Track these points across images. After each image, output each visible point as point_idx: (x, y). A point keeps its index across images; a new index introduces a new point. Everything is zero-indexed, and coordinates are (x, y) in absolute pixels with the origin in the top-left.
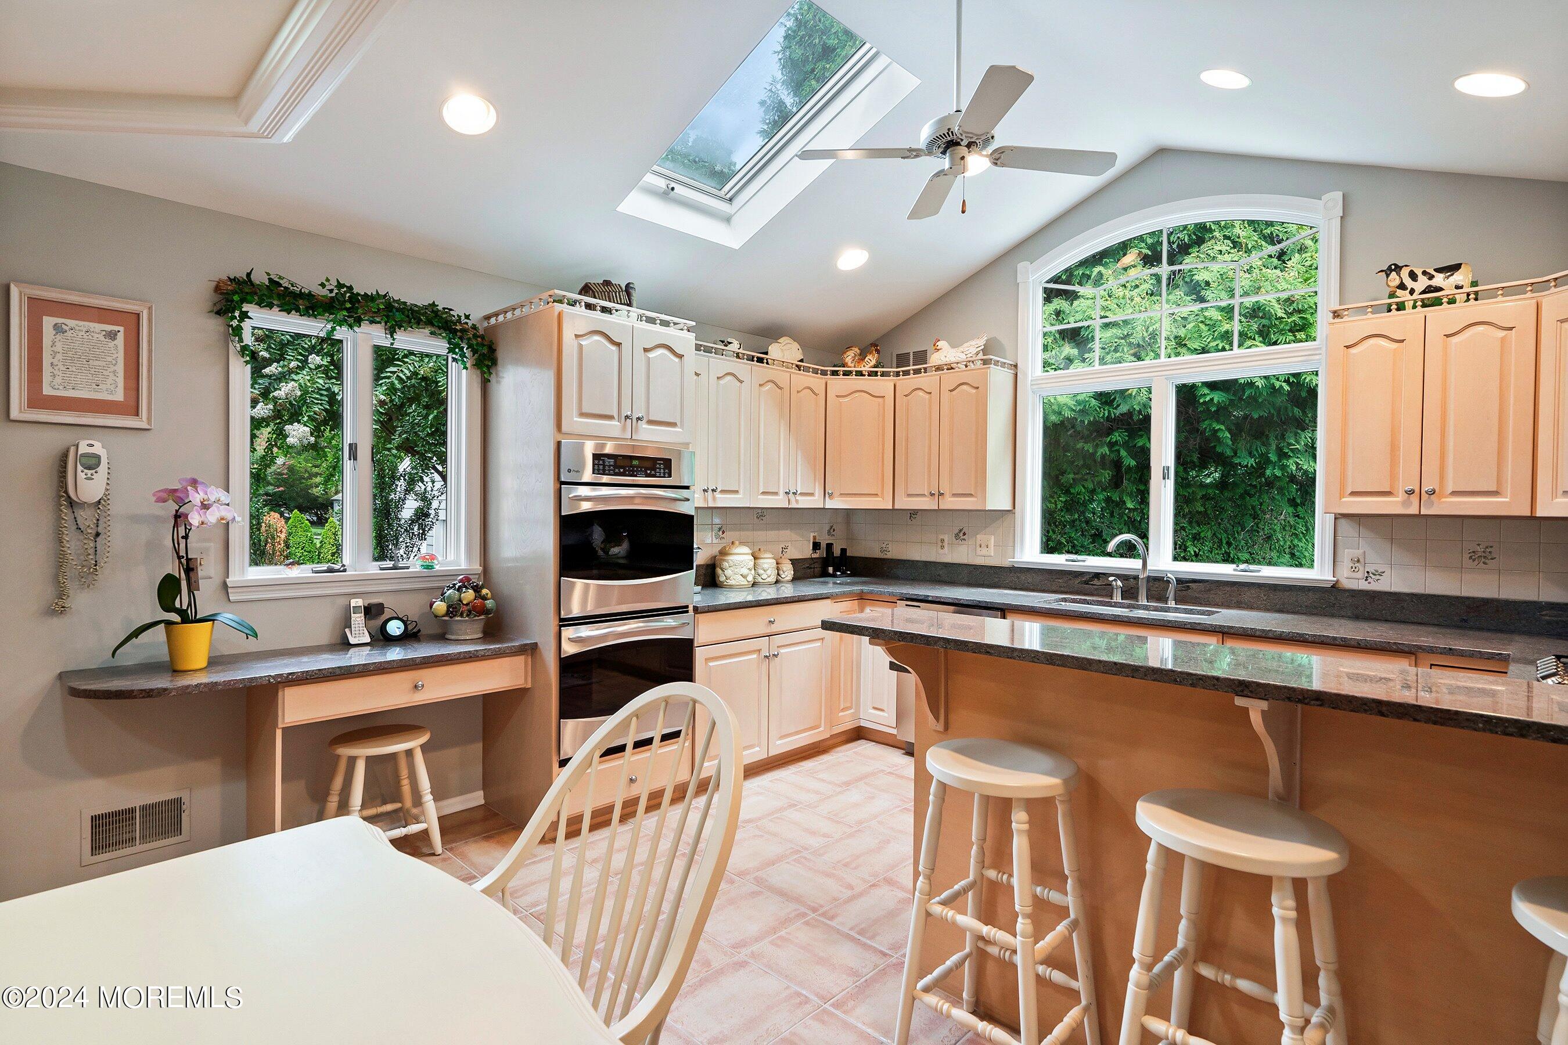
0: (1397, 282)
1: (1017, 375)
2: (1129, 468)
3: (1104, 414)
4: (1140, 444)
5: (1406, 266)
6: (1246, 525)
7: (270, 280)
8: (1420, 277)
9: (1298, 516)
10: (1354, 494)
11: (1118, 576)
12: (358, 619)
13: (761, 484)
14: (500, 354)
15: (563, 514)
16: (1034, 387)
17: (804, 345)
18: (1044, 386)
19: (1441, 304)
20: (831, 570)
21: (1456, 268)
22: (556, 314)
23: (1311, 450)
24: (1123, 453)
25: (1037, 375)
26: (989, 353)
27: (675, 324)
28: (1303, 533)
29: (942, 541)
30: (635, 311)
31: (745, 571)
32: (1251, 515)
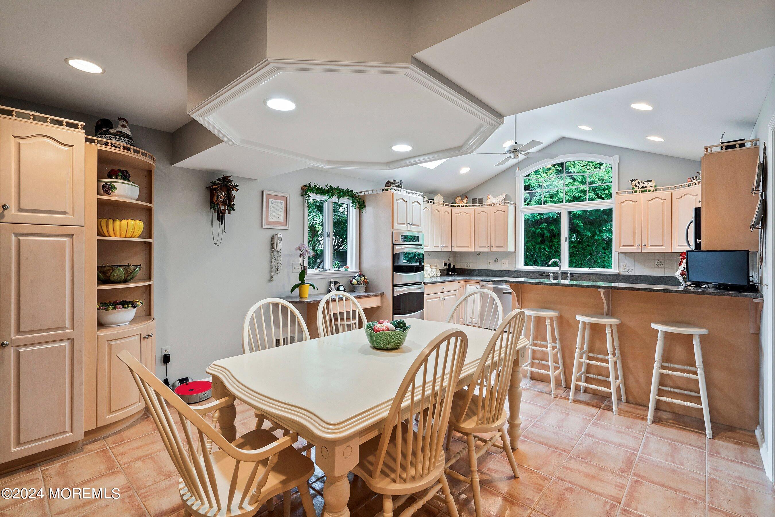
0: (635, 184)
1: (516, 207)
2: (547, 237)
3: (539, 218)
4: (551, 228)
5: (637, 180)
6: (587, 257)
7: (315, 185)
8: (641, 183)
9: (606, 253)
10: (623, 246)
11: (552, 273)
12: (332, 285)
13: (434, 244)
14: (367, 204)
15: (394, 253)
16: (521, 211)
17: (444, 196)
18: (524, 211)
19: (646, 192)
20: (450, 273)
21: (651, 181)
22: (392, 193)
23: (610, 231)
24: (545, 231)
25: (522, 207)
26: (507, 199)
27: (415, 194)
28: (607, 260)
29: (490, 262)
30: (402, 190)
31: (429, 272)
32: (589, 253)
